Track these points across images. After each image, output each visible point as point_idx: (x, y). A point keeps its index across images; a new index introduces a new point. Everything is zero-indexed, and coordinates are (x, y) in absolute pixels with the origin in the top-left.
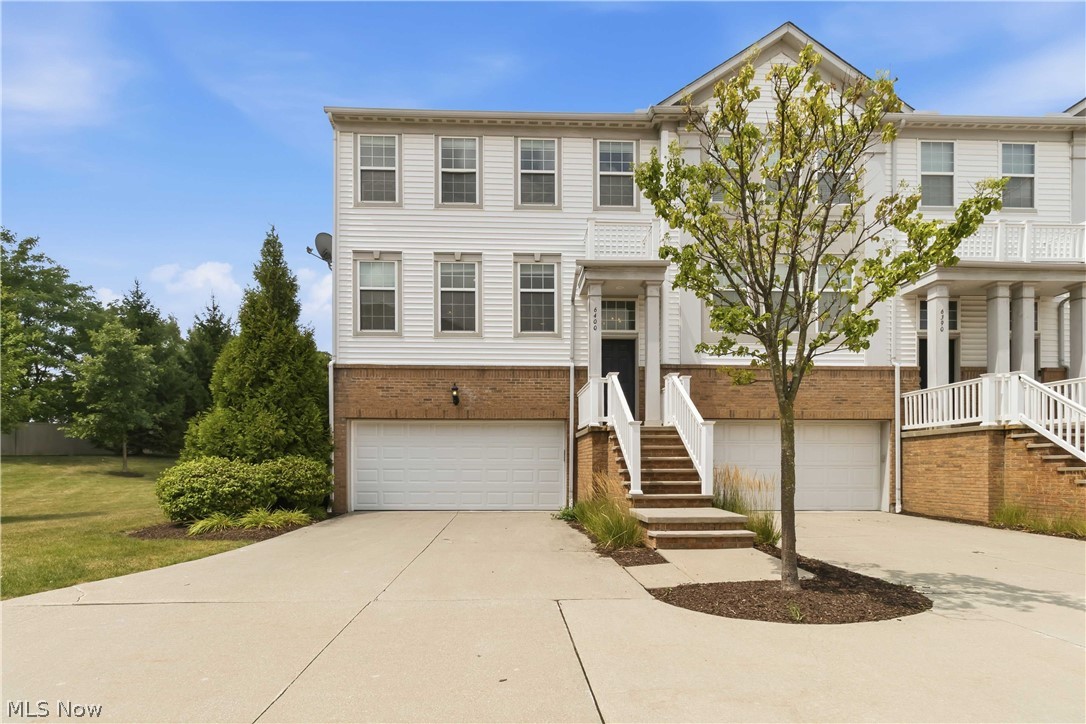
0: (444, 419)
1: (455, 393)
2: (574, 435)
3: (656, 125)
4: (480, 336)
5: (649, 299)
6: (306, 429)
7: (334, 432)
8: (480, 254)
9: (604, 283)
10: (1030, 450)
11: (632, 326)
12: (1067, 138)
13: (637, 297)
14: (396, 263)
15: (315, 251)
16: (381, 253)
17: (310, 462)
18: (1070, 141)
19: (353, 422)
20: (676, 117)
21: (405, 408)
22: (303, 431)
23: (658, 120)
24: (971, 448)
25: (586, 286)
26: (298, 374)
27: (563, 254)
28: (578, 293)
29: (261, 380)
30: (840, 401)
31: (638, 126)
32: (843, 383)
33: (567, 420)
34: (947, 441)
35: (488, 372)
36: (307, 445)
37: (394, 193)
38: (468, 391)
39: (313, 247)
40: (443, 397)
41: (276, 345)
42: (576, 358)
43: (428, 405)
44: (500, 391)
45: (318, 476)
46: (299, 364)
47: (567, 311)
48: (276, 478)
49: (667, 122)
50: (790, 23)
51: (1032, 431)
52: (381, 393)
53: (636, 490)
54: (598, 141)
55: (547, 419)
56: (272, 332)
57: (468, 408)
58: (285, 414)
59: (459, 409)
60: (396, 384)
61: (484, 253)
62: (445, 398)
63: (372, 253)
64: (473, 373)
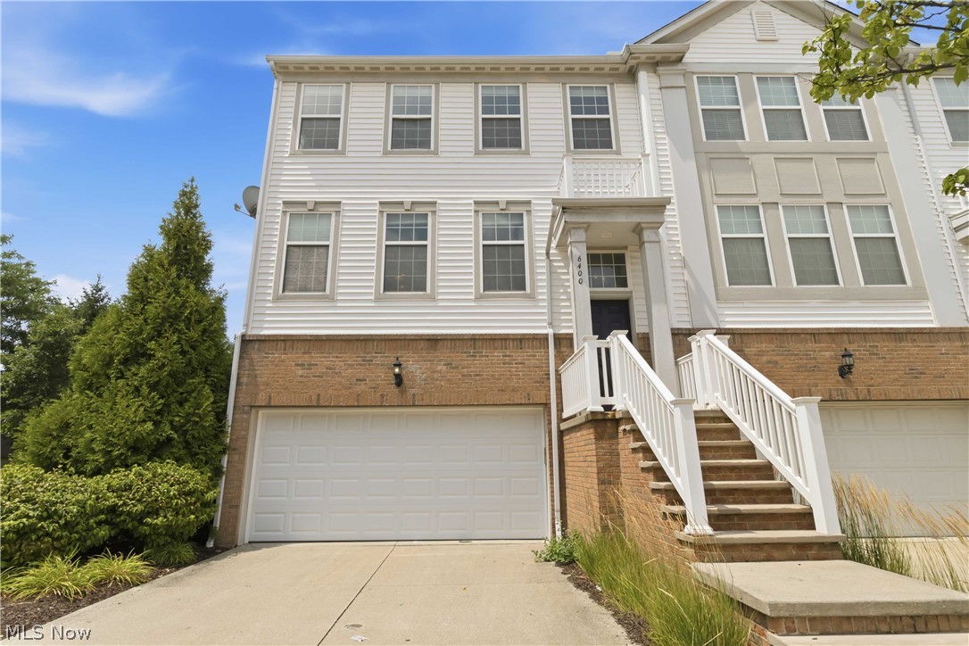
0: (381, 406)
1: (397, 370)
2: (559, 427)
3: (631, 68)
4: (432, 298)
5: (646, 245)
6: (189, 421)
7: (232, 426)
8: (435, 203)
9: (587, 227)
11: (623, 283)
13: (626, 248)
14: (333, 214)
15: (244, 209)
16: (316, 203)
17: (185, 472)
19: (261, 412)
20: (654, 58)
21: (330, 392)
22: (183, 425)
23: (632, 62)
25: (565, 233)
26: (192, 347)
27: (533, 202)
28: (554, 245)
29: (137, 354)
30: (916, 374)
31: (611, 69)
32: (915, 350)
33: (547, 405)
35: (441, 343)
36: (187, 445)
37: (338, 141)
38: (415, 367)
39: (241, 204)
40: (382, 377)
41: (167, 309)
42: (555, 323)
43: (362, 387)
44: (456, 368)
45: (190, 493)
46: (194, 334)
47: (542, 266)
48: (120, 497)
49: (644, 64)
52: (300, 372)
53: (698, 525)
54: (568, 86)
55: (521, 404)
56: (163, 292)
57: (413, 391)
58: (161, 401)
59: (403, 393)
60: (321, 360)
61: (439, 201)
62: (384, 377)
63: (305, 203)
64: (422, 344)
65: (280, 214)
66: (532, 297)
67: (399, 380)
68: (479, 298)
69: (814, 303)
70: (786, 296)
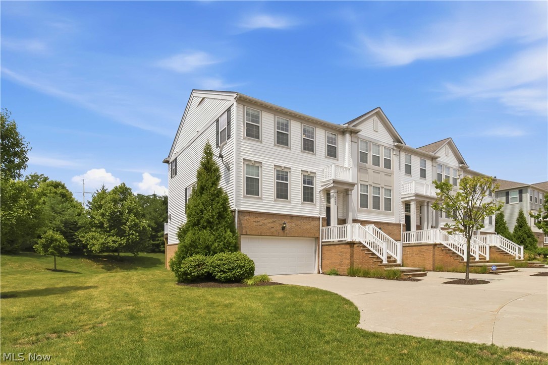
0: (279, 236)
1: (284, 225)
4: (290, 202)
5: (349, 195)
8: (290, 168)
10: (442, 250)
12: (431, 159)
14: (260, 167)
16: (254, 161)
18: (432, 161)
21: (264, 231)
24: (427, 250)
28: (322, 189)
33: (318, 238)
34: (419, 247)
37: (259, 136)
38: (288, 225)
43: (273, 230)
44: (297, 225)
47: (318, 195)
50: (380, 108)
51: (442, 245)
52: (255, 224)
54: (327, 132)
57: (288, 232)
59: (284, 232)
60: (261, 220)
61: (292, 168)
62: (279, 227)
63: (251, 161)
64: (289, 217)
65: (242, 163)
66: (315, 205)
67: (283, 228)
68: (302, 204)
69: (375, 214)
70: (370, 212)
